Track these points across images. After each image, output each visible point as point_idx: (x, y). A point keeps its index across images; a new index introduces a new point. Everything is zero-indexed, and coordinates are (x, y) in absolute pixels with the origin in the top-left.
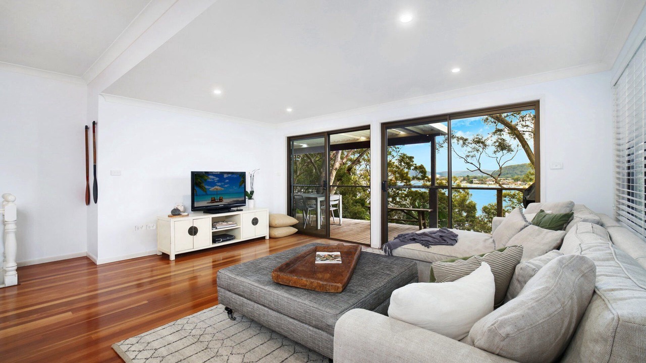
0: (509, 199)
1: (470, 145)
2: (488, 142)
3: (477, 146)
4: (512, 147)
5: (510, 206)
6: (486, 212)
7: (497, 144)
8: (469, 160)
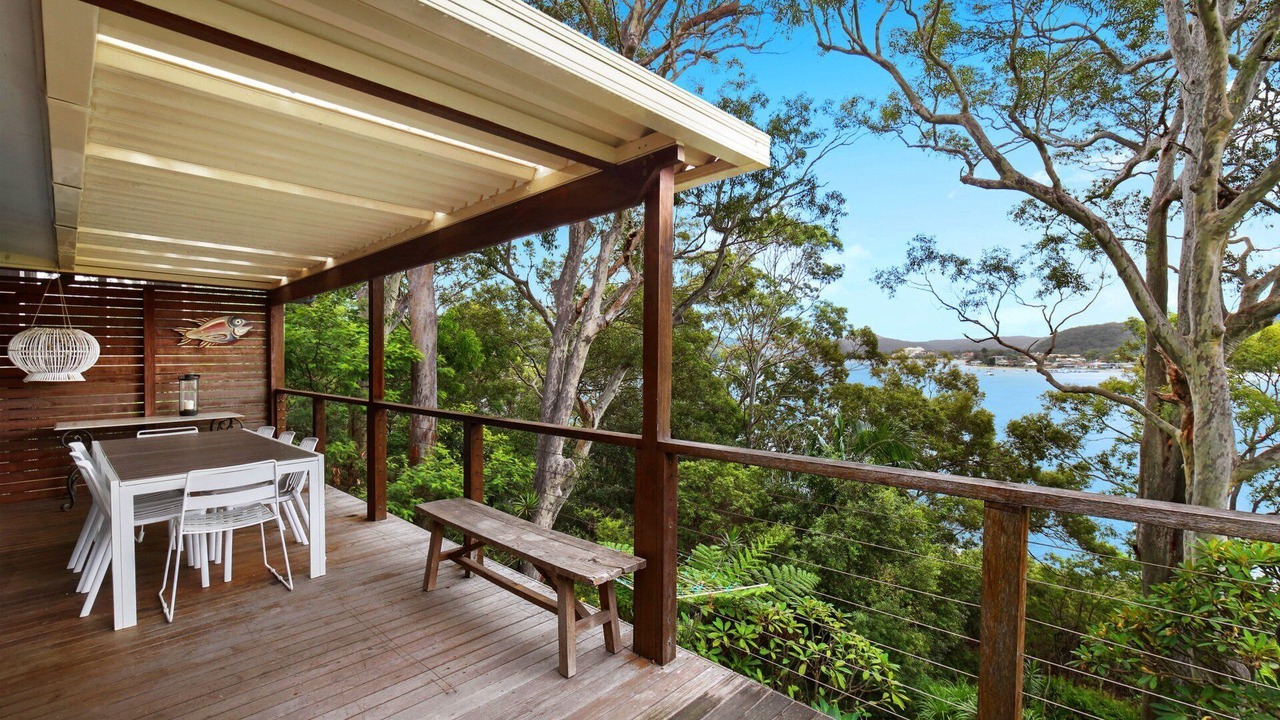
0: (1073, 406)
1: (975, 277)
2: (1023, 269)
3: (992, 279)
4: (1087, 280)
5: (1076, 422)
6: (1017, 436)
7: (1047, 271)
8: (970, 313)
